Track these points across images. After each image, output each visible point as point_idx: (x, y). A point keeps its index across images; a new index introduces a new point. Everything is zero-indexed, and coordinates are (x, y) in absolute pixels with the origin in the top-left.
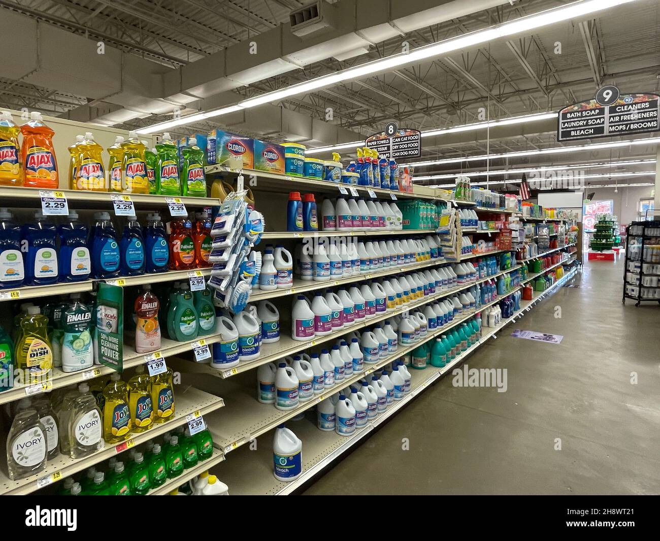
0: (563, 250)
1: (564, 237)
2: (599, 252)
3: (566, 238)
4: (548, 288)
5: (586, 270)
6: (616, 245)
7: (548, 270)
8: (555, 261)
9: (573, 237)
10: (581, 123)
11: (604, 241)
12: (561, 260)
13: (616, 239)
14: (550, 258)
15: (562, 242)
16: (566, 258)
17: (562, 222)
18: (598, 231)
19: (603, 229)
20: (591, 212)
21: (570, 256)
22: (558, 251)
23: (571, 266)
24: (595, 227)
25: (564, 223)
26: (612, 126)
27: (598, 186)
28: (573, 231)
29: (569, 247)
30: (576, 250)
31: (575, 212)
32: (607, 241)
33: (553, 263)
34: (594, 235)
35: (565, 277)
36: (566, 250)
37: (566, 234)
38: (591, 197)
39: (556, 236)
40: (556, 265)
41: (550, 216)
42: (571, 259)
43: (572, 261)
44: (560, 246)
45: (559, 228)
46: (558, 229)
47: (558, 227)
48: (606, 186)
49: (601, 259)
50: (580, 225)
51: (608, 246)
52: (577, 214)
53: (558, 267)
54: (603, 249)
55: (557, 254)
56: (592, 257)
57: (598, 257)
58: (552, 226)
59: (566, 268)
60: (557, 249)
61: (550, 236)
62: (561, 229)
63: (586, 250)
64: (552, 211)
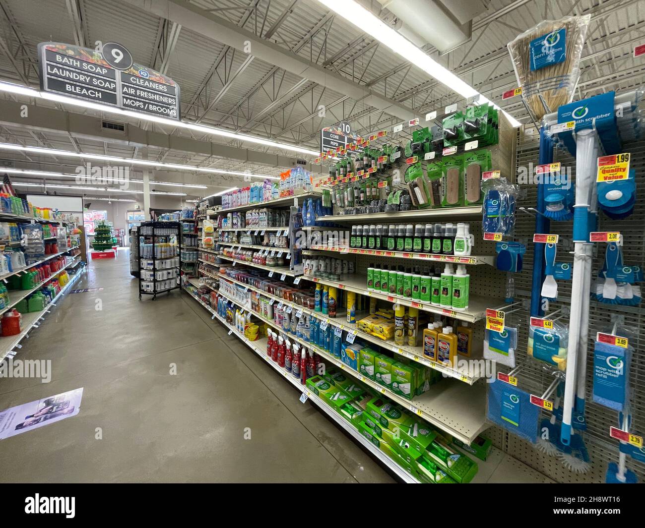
0: (65, 254)
1: (66, 240)
2: (101, 252)
3: (69, 241)
4: (49, 303)
5: (91, 269)
6: (114, 244)
7: (46, 280)
8: (57, 267)
9: (76, 240)
10: (82, 78)
11: (105, 242)
12: (64, 265)
13: (113, 240)
14: (48, 266)
15: (64, 245)
16: (70, 261)
17: (61, 224)
18: (98, 234)
19: (102, 233)
20: (89, 219)
21: (74, 259)
22: (59, 256)
23: (76, 268)
24: (95, 231)
25: (64, 225)
26: (127, 99)
27: (93, 199)
28: (75, 234)
29: (73, 250)
30: (80, 252)
31: (75, 216)
32: (107, 242)
33: (54, 270)
34: (95, 238)
35: (70, 281)
36: (70, 254)
37: (68, 237)
38: (88, 206)
39: (55, 240)
40: (58, 272)
41: (43, 216)
42: (75, 262)
43: (77, 264)
44: (61, 251)
45: (59, 231)
46: (57, 232)
47: (56, 230)
48: (100, 199)
49: (103, 257)
50: (82, 228)
51: (109, 246)
52: (78, 218)
53: (62, 274)
54: (104, 249)
55: (59, 259)
56: (95, 256)
57: (101, 255)
58: (47, 228)
59: (70, 272)
60: (57, 255)
61: (45, 241)
62: (61, 232)
63: (90, 251)
64: (46, 211)
